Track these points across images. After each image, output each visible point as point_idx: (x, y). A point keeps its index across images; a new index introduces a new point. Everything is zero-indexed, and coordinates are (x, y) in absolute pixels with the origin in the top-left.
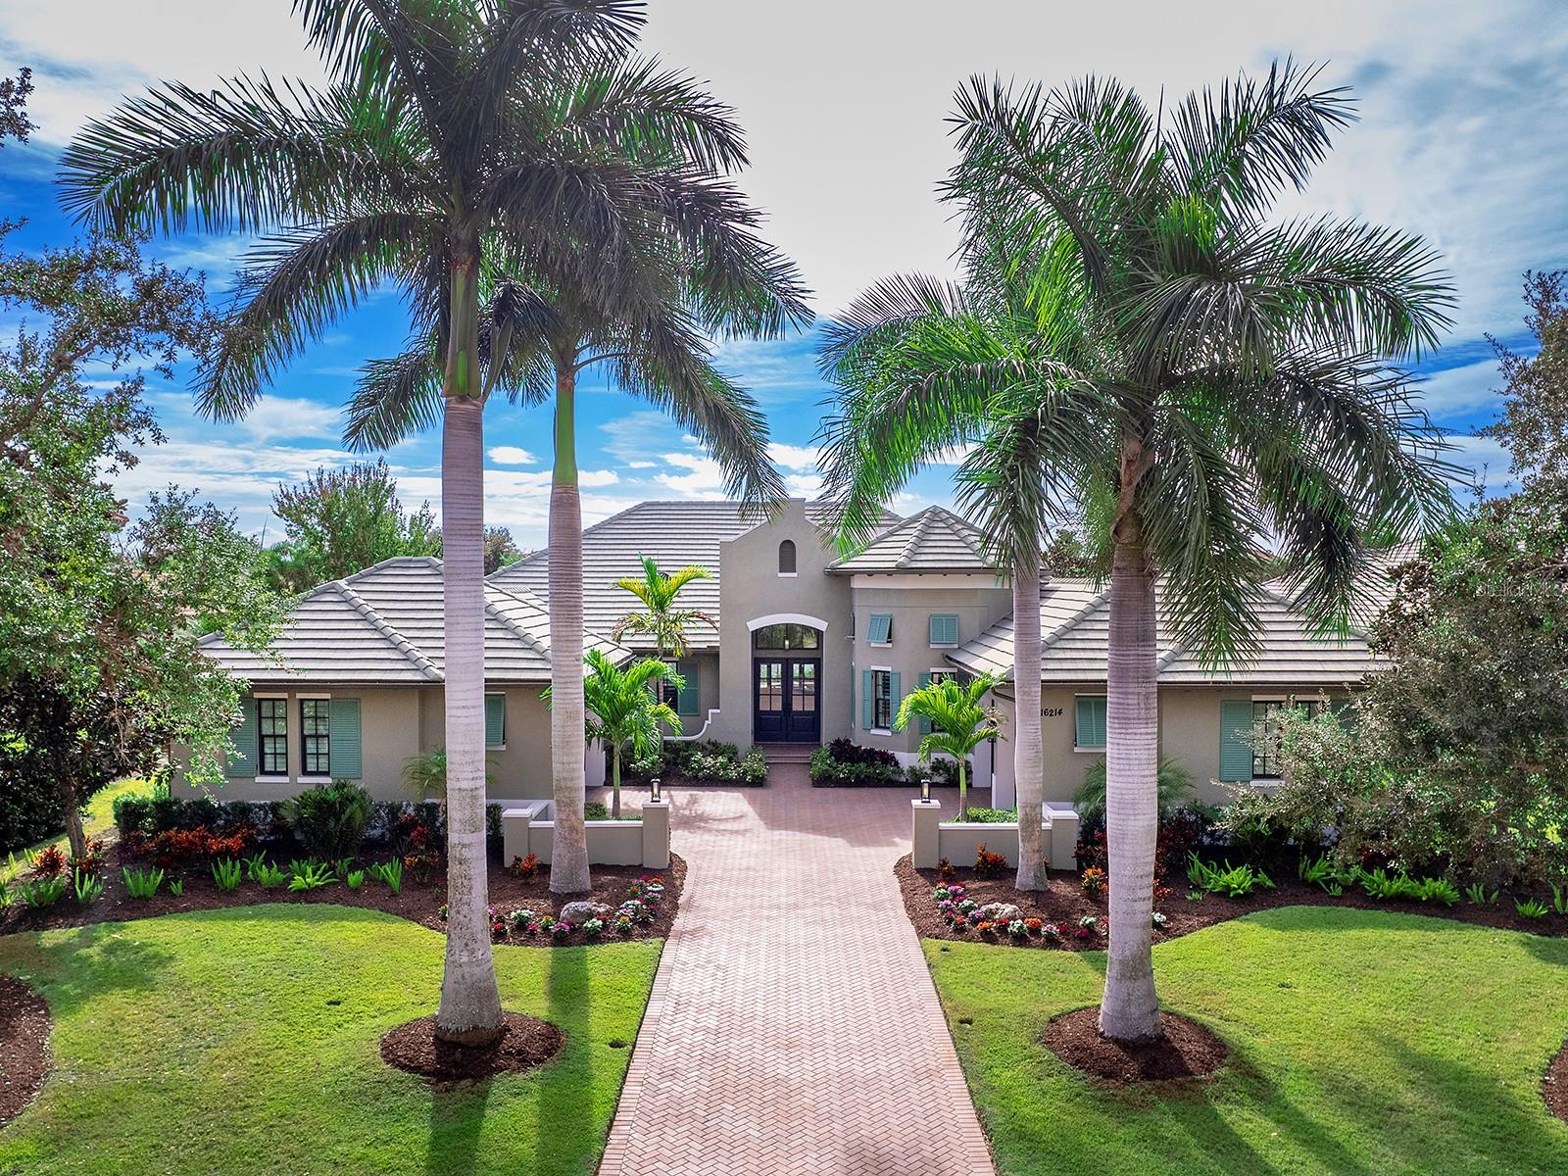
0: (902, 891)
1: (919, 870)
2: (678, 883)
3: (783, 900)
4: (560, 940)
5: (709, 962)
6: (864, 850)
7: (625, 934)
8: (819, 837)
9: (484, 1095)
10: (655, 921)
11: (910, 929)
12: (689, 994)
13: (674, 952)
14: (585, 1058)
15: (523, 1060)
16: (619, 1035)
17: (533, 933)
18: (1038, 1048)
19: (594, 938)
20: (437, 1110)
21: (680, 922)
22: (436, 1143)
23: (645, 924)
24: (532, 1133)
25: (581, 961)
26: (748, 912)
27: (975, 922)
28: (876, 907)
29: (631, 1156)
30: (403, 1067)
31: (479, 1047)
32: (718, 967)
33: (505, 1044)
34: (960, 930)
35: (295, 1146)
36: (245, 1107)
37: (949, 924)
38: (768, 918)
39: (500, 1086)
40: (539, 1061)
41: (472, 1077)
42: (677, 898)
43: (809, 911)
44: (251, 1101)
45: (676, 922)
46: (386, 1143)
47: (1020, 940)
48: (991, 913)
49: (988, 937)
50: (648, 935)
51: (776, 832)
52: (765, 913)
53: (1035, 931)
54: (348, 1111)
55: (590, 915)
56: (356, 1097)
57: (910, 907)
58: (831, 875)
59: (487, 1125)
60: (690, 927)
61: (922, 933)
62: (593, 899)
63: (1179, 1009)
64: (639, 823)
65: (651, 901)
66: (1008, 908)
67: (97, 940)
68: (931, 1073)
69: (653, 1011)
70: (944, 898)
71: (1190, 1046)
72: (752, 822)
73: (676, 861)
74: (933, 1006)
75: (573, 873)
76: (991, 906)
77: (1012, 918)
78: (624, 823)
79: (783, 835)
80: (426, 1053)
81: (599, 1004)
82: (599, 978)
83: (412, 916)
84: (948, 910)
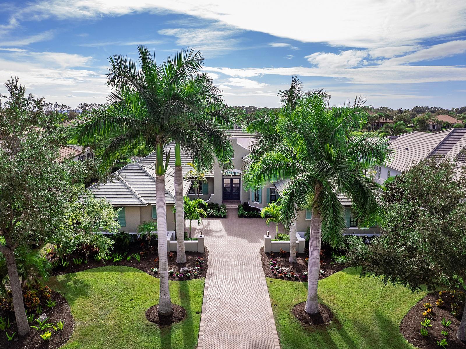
0: (262, 260)
1: (266, 253)
2: (207, 257)
3: (233, 263)
4: (181, 279)
5: (216, 285)
6: (252, 244)
7: (196, 277)
8: (241, 239)
9: (171, 329)
10: (202, 273)
11: (263, 274)
12: (212, 295)
13: (209, 281)
14: (191, 317)
15: (178, 319)
16: (198, 310)
17: (174, 277)
18: (291, 314)
19: (189, 278)
20: (161, 333)
21: (209, 271)
22: (162, 341)
23: (200, 273)
24: (182, 339)
25: (186, 285)
26: (224, 267)
27: (279, 273)
28: (255, 265)
29: (204, 344)
30: (152, 322)
31: (168, 316)
32: (218, 286)
33: (174, 315)
34: (275, 275)
35: (132, 343)
36: (119, 332)
37: (272, 273)
38: (230, 270)
39: (174, 326)
40: (181, 319)
41: (167, 324)
42: (207, 263)
43: (239, 267)
44: (120, 330)
45: (208, 271)
46: (151, 342)
47: (289, 279)
48: (282, 270)
49: (282, 278)
50: (201, 277)
51: (230, 237)
52: (229, 268)
53: (293, 276)
54: (142, 333)
55: (187, 271)
56: (143, 330)
57: (263, 266)
58: (244, 254)
59: (172, 337)
60: (211, 273)
61: (266, 275)
62: (187, 265)
63: (324, 301)
64: (197, 241)
65: (201, 266)
66: (287, 269)
67: (71, 279)
68: (267, 320)
69: (204, 301)
70: (271, 265)
71: (325, 315)
72: (224, 233)
73: (206, 250)
74: (268, 299)
75: (182, 258)
76: (283, 268)
77: (288, 272)
78: (193, 241)
79: (232, 238)
80: (157, 318)
81: (192, 300)
82: (191, 291)
83: (144, 270)
84: (272, 269)
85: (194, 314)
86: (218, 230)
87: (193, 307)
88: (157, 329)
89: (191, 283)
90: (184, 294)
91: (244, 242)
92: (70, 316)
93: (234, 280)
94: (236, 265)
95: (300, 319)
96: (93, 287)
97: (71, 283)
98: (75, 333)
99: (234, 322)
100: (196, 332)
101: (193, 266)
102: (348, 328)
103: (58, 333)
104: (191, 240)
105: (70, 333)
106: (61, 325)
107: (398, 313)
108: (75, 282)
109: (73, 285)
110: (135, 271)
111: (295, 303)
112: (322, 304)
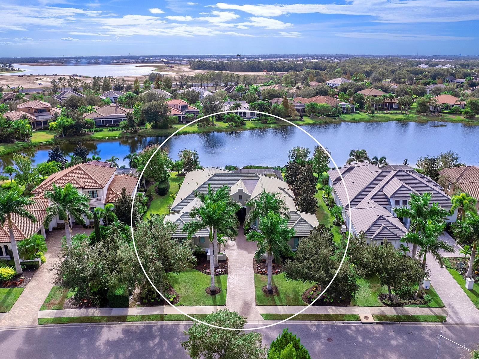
0: (253, 264)
1: (256, 260)
2: (228, 263)
4: (217, 275)
5: (232, 277)
6: (250, 254)
7: (223, 274)
8: (244, 251)
9: (216, 296)
10: (226, 272)
11: (253, 271)
12: (231, 282)
13: (229, 276)
14: (223, 292)
15: (218, 292)
18: (262, 290)
19: (220, 274)
20: (212, 298)
21: (229, 270)
23: (225, 272)
24: (220, 300)
25: (220, 278)
26: (236, 268)
27: (260, 271)
28: (250, 267)
30: (208, 293)
31: (214, 291)
33: (216, 291)
35: (202, 301)
36: (197, 298)
37: (257, 271)
38: (238, 270)
41: (214, 294)
42: (228, 266)
43: (243, 268)
47: (264, 274)
48: (262, 270)
49: (261, 274)
50: (226, 274)
52: (238, 268)
53: (266, 273)
55: (220, 271)
56: (205, 297)
57: (254, 268)
58: (245, 260)
60: (230, 272)
62: (219, 268)
63: (276, 284)
64: (223, 255)
65: (226, 268)
66: (263, 270)
67: (168, 276)
68: (252, 292)
69: (228, 285)
70: (257, 267)
71: (274, 291)
72: (235, 247)
73: (227, 258)
74: (254, 284)
75: (217, 265)
76: (262, 269)
77: (264, 271)
78: (221, 255)
79: (240, 251)
80: (210, 292)
81: (223, 285)
82: (222, 280)
83: (200, 270)
84: (257, 269)
85: (224, 290)
86: (233, 245)
87: (223, 288)
88: (210, 296)
89: (221, 276)
90: (219, 282)
91: (246, 253)
92: (176, 292)
93: (240, 275)
94: (241, 267)
95: (264, 292)
96: (180, 280)
97: (169, 278)
98: (180, 299)
99: (239, 293)
100: (225, 298)
101: (222, 269)
102: (282, 296)
103: (174, 298)
104: (220, 254)
105: (178, 299)
106: (175, 296)
107: (304, 289)
108: (171, 277)
109: (171, 279)
110: (196, 271)
111: (264, 285)
112: (274, 286)
